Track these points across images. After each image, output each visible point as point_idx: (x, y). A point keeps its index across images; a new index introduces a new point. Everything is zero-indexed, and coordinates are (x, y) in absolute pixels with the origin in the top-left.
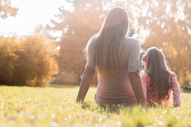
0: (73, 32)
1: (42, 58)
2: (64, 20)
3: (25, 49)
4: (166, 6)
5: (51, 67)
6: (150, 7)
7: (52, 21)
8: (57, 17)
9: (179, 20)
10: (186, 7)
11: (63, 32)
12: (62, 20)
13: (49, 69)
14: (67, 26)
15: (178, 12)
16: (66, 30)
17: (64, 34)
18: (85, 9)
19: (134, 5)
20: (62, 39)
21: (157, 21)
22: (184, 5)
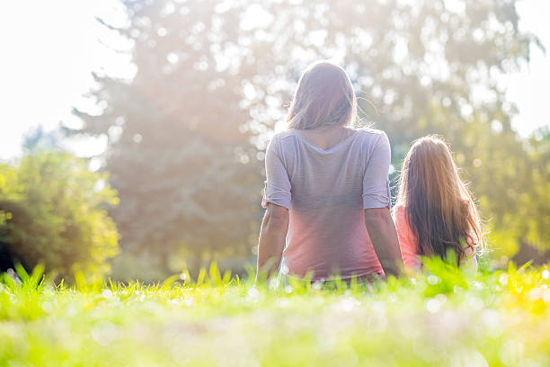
0: (138, 138)
1: (70, 216)
2: (109, 104)
3: (24, 192)
4: (392, 45)
5: (97, 240)
6: (350, 48)
7: (76, 112)
8: (88, 97)
9: (433, 80)
10: (450, 42)
11: (109, 140)
12: (104, 104)
13: (90, 244)
14: (121, 120)
15: (428, 57)
16: (116, 132)
17: (113, 146)
18: (167, 70)
19: (305, 48)
20: (108, 160)
21: (371, 88)
22: (444, 37)
